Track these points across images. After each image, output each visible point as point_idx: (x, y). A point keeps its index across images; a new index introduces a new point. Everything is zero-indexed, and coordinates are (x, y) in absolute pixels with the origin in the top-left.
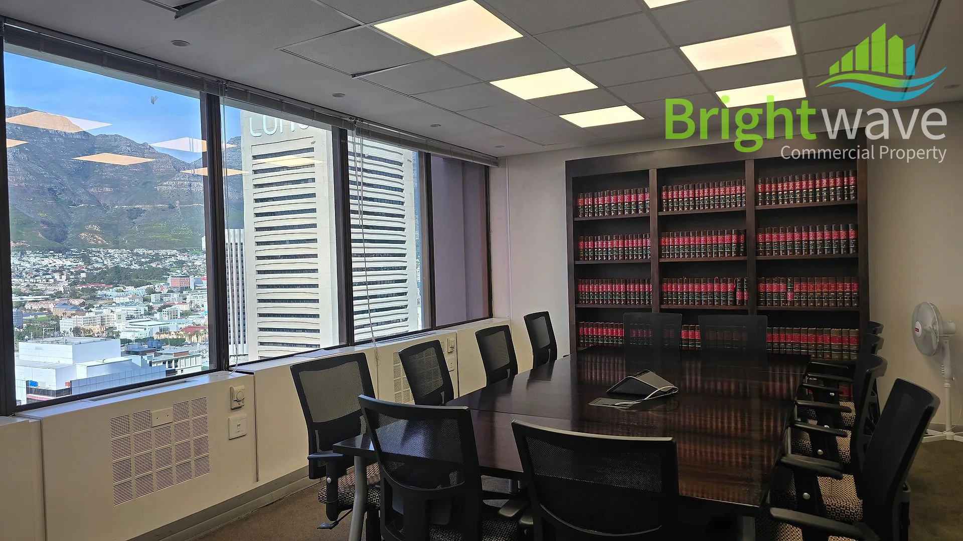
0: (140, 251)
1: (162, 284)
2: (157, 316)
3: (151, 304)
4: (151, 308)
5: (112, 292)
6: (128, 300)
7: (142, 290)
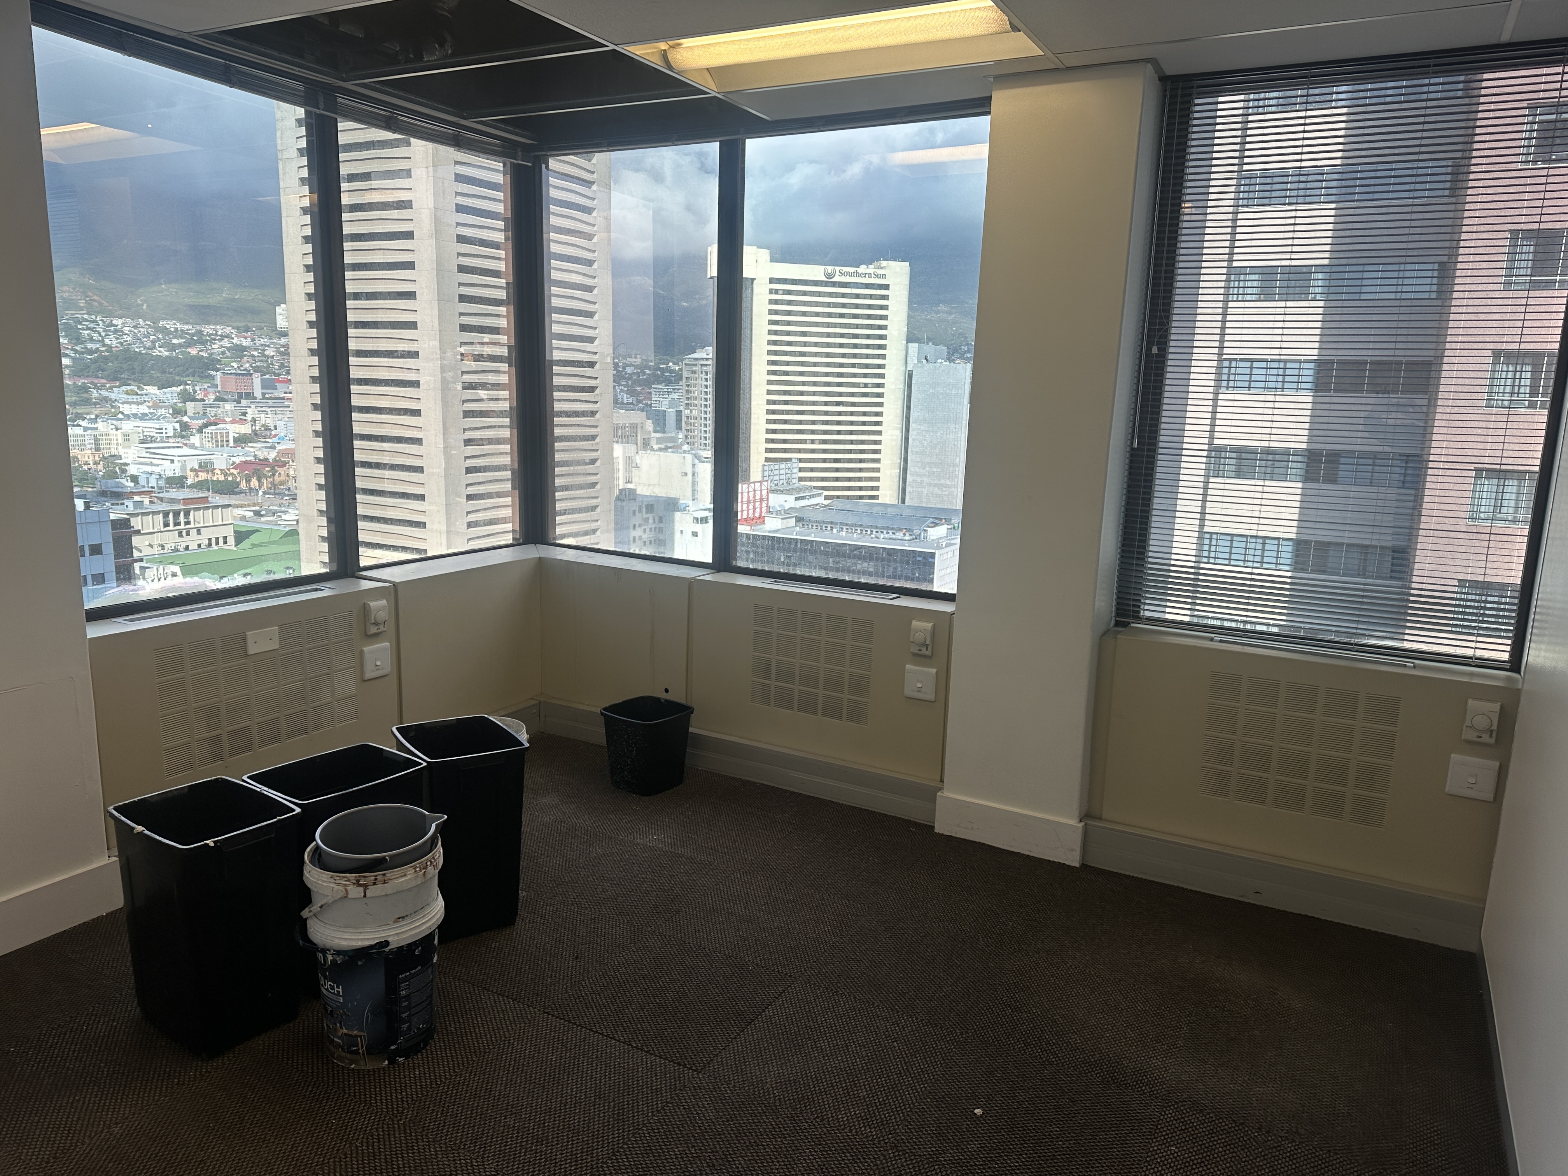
0: (171, 325)
1: (206, 386)
2: (195, 440)
3: (185, 419)
4: (185, 426)
5: (117, 393)
6: (147, 411)
7: (172, 394)
